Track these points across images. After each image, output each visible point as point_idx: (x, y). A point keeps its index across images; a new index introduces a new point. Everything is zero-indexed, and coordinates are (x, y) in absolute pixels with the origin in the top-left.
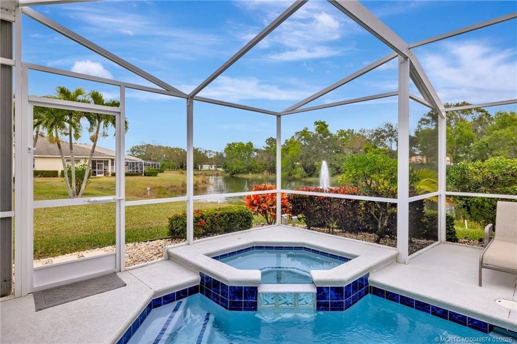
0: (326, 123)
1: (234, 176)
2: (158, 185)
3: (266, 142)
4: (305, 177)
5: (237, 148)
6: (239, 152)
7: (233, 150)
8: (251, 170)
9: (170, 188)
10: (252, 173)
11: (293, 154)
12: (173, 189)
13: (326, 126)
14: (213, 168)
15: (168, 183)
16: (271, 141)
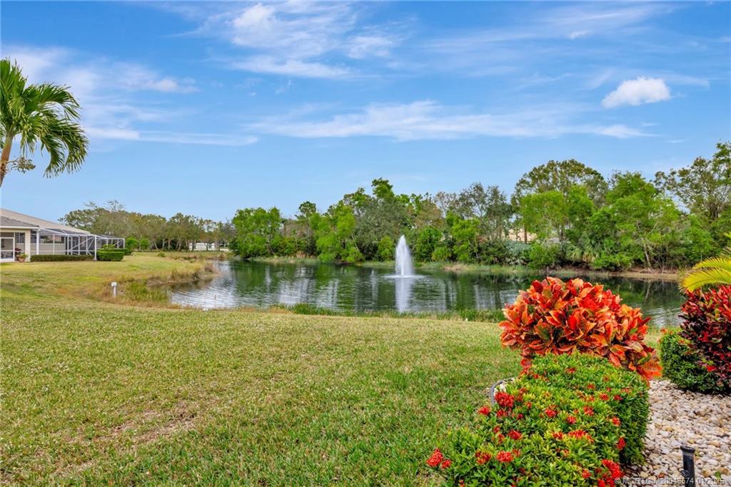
0: (389, 183)
1: (249, 259)
2: (128, 275)
3: (300, 208)
4: (361, 260)
5: (255, 217)
6: (258, 222)
7: (248, 220)
8: (276, 251)
9: (150, 281)
10: (279, 256)
11: (344, 226)
12: (155, 283)
13: (390, 187)
14: (213, 247)
15: (144, 272)
16: (308, 207)
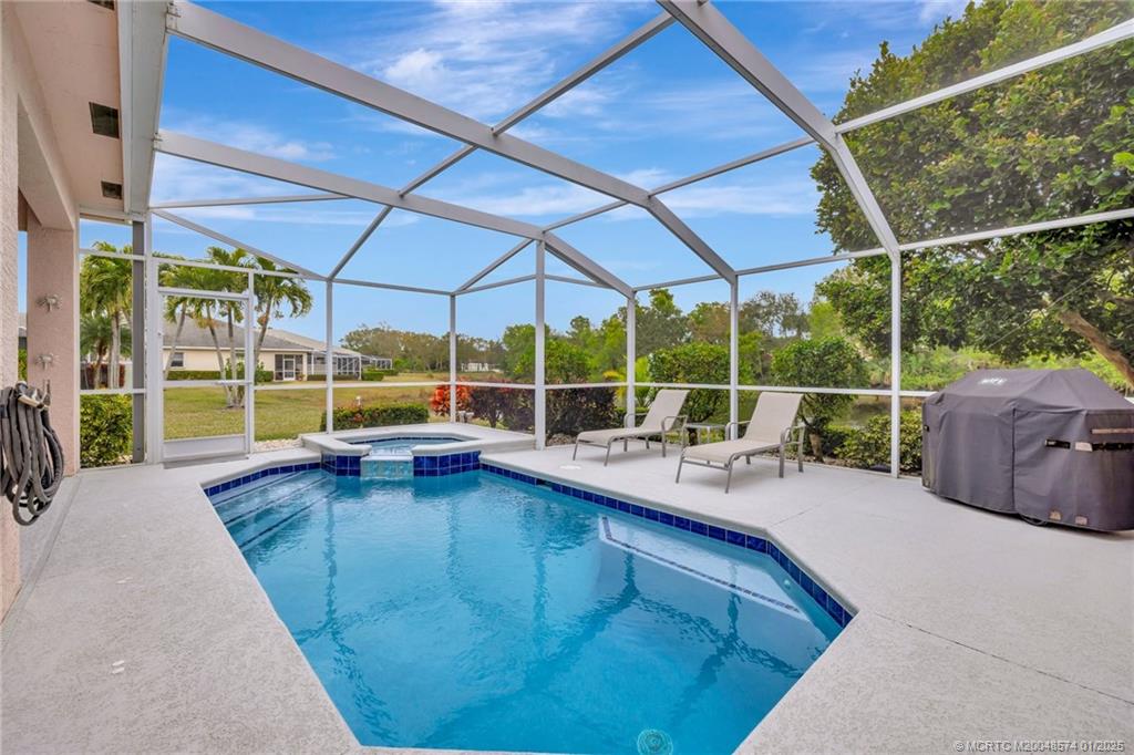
0: (670, 293)
3: (572, 323)
7: (517, 338)
13: (670, 298)
14: (486, 368)
16: (580, 322)
